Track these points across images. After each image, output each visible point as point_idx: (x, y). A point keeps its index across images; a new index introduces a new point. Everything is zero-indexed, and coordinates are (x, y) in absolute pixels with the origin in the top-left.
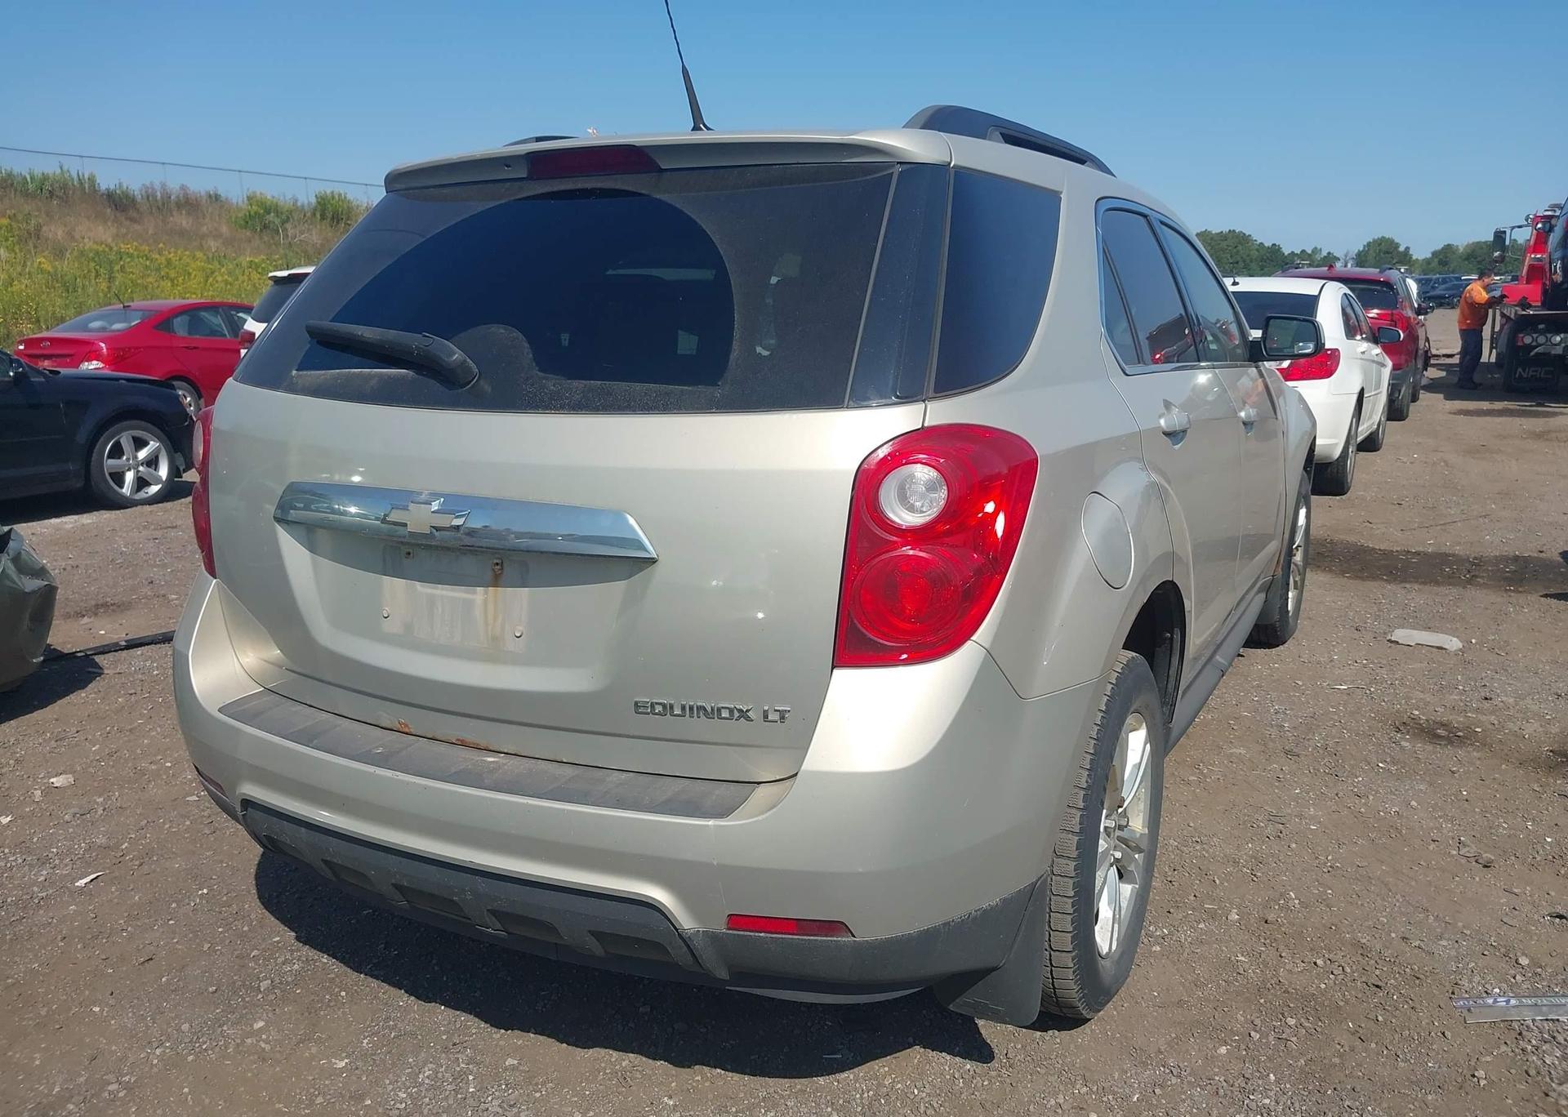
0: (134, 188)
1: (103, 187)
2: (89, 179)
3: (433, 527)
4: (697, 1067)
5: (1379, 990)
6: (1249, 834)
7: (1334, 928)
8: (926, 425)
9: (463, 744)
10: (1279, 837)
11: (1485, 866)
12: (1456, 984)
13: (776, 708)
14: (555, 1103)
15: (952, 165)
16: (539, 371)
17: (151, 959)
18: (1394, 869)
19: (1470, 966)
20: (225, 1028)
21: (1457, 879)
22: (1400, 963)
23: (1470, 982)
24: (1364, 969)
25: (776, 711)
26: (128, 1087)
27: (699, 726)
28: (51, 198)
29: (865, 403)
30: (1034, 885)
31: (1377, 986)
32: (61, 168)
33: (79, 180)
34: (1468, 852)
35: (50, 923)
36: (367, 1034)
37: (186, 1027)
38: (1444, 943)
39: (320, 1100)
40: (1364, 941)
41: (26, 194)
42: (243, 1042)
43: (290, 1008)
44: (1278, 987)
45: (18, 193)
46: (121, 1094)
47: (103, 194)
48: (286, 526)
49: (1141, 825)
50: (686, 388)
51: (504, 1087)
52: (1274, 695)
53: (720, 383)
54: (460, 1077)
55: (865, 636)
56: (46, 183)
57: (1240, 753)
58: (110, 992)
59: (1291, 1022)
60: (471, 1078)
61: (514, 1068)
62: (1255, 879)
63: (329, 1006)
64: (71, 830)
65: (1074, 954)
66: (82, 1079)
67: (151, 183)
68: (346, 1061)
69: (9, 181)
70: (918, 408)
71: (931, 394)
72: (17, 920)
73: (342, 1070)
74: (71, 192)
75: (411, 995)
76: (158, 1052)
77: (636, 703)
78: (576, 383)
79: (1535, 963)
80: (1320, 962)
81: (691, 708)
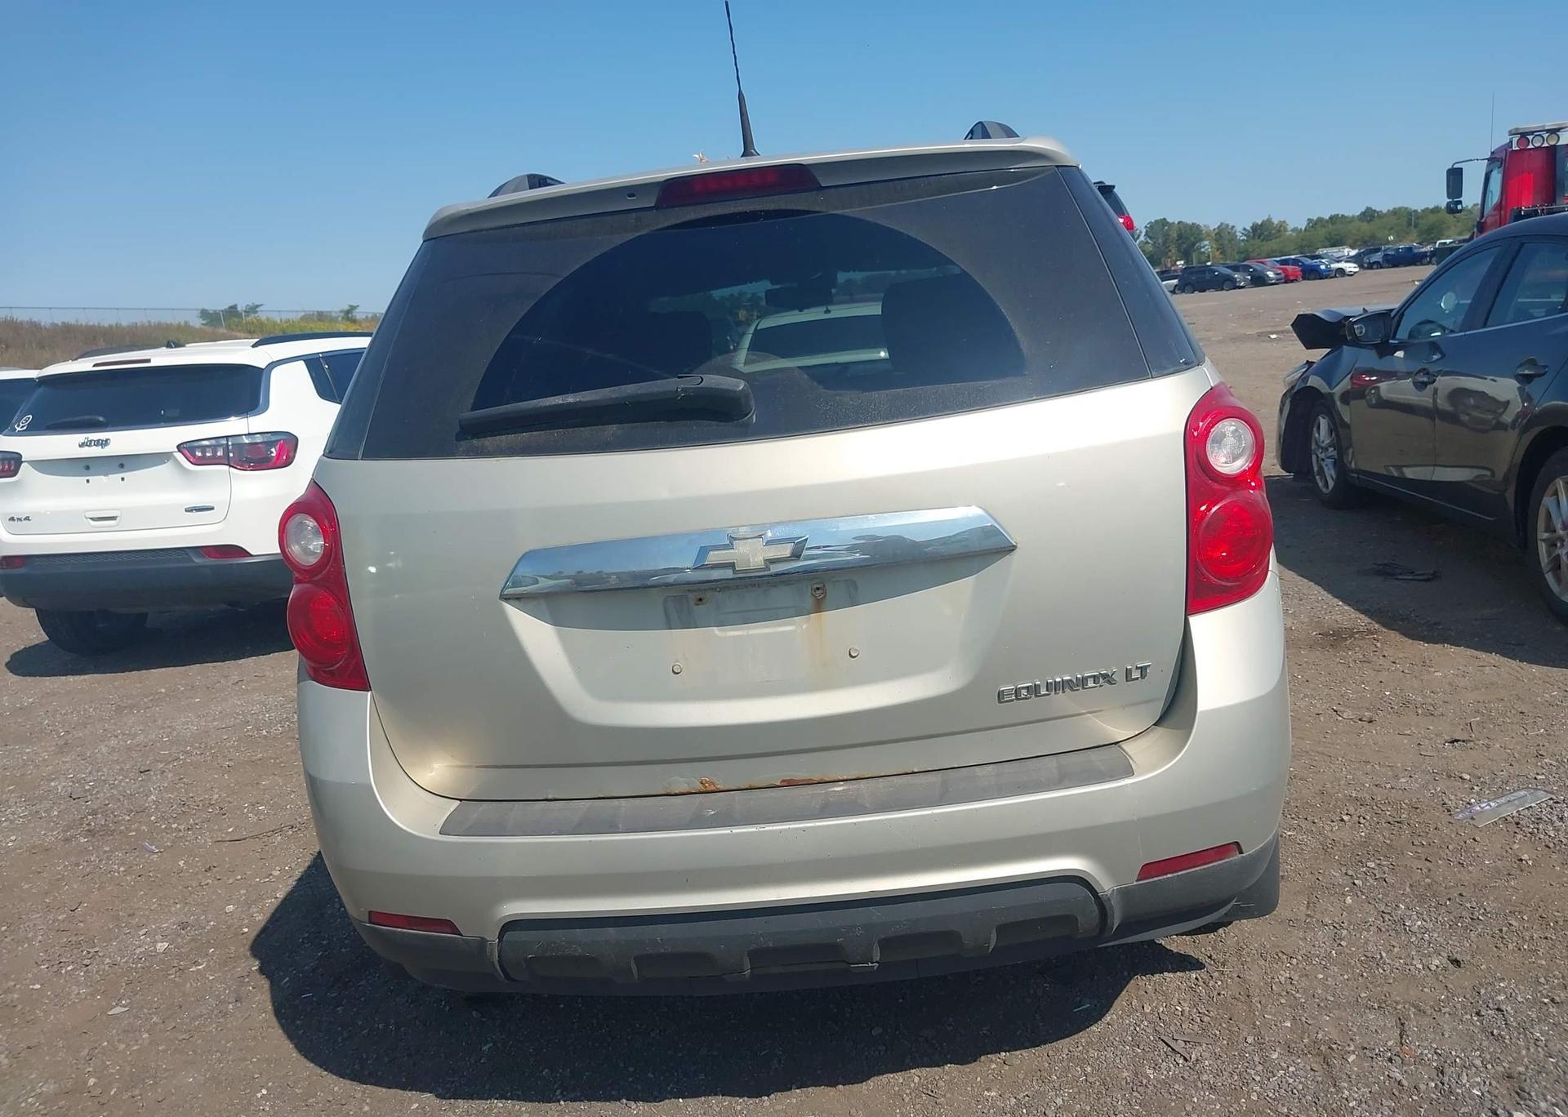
3: (767, 560)
8: (1212, 385)
9: (790, 783)
12: (1443, 804)
13: (1138, 666)
16: (825, 389)
19: (1439, 790)
23: (1450, 800)
25: (1138, 668)
29: (1166, 372)
31: (1398, 822)
48: (517, 602)
53: (1026, 372)
55: (1211, 580)
70: (1200, 371)
77: (998, 693)
81: (1057, 684)
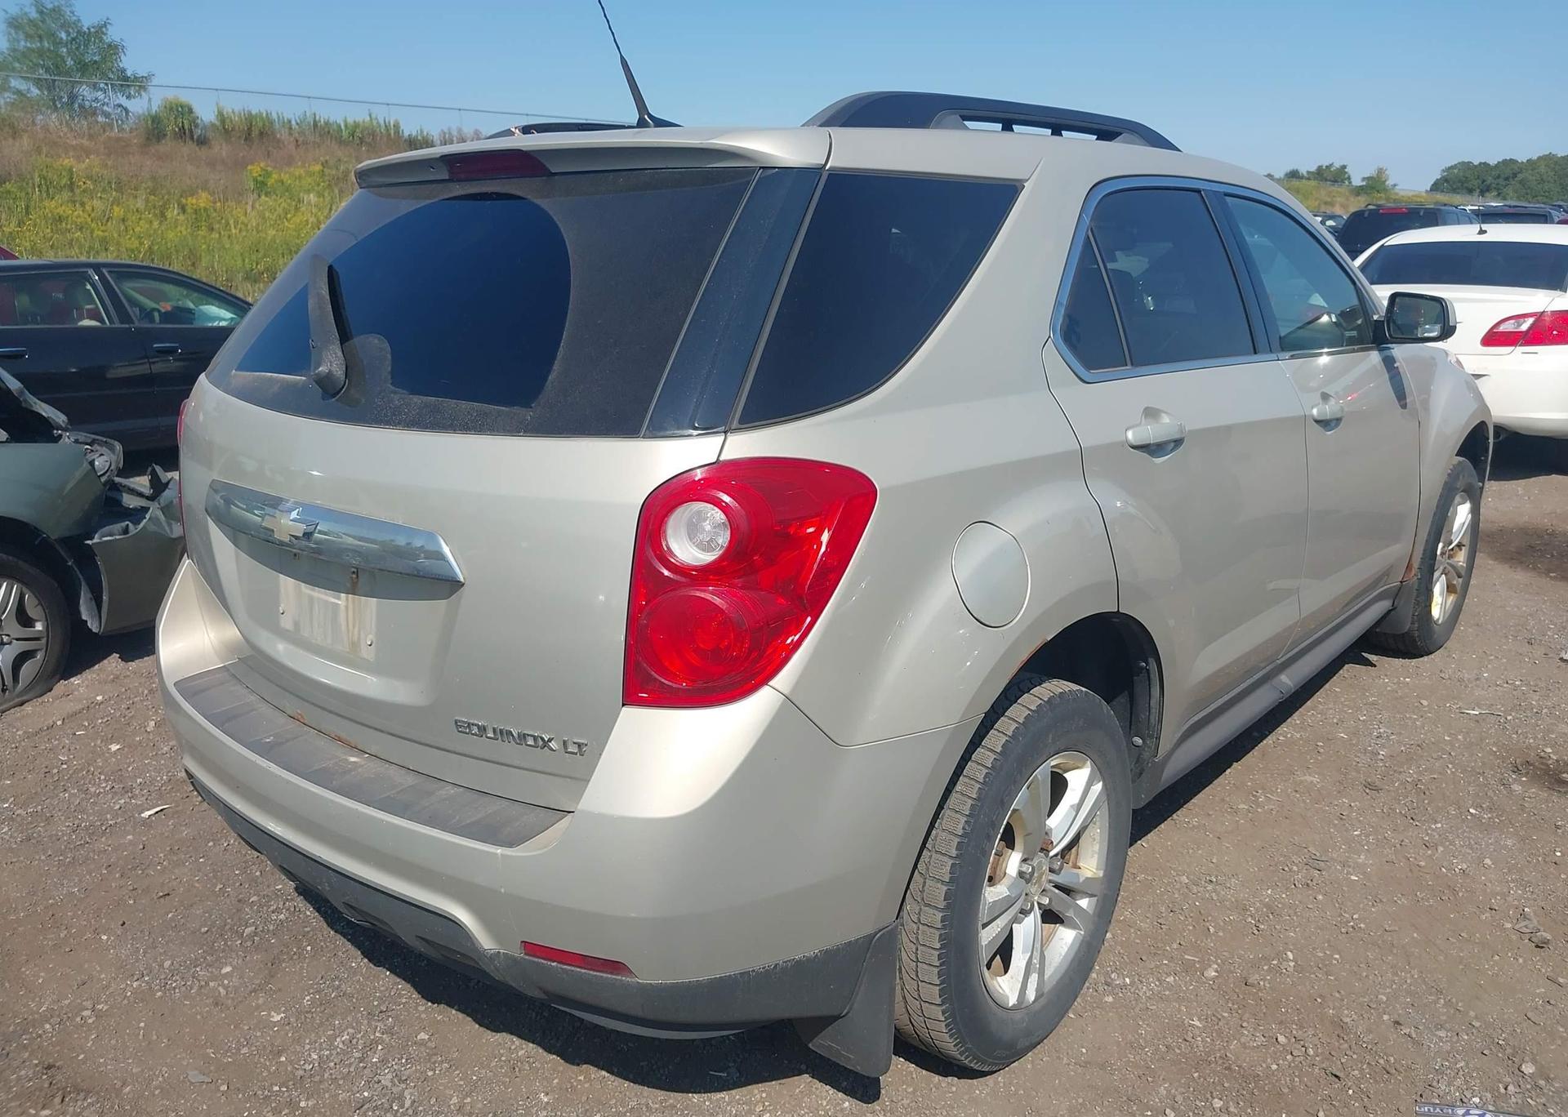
0: (433, 134)
1: (406, 134)
2: (394, 126)
3: (292, 536)
4: (585, 1066)
5: (1337, 1080)
6: (1276, 879)
7: (1319, 1000)
8: (722, 458)
9: (340, 740)
10: (1308, 885)
11: (1537, 946)
12: (1430, 1085)
13: (575, 741)
14: (441, 1084)
15: (827, 168)
16: (391, 384)
17: (169, 894)
18: (1427, 938)
19: (1458, 1066)
20: (198, 969)
21: (1497, 958)
22: (1376, 1052)
23: (1449, 1084)
24: (1330, 1053)
25: (574, 743)
26: (99, 1015)
27: (508, 751)
28: (361, 143)
29: (662, 434)
30: (871, 937)
31: (1336, 1076)
32: (370, 116)
33: (386, 126)
34: (1526, 927)
35: (106, 850)
36: (311, 991)
37: (167, 964)
38: (1442, 1034)
39: (244, 1050)
40: (1347, 1020)
41: (341, 142)
42: (207, 984)
43: (259, 957)
44: (1220, 1062)
45: (334, 139)
46: (90, 1021)
47: (405, 140)
48: (213, 517)
49: (1095, 867)
50: (504, 408)
51: (404, 1061)
52: (1386, 715)
53: (533, 405)
54: (371, 1046)
55: (652, 676)
56: (357, 130)
57: (1312, 782)
58: (122, 922)
59: (1218, 1104)
60: (380, 1047)
61: (423, 1043)
62: (1256, 932)
63: (292, 959)
64: (163, 762)
65: (944, 1007)
66: (67, 1002)
67: (449, 129)
68: (283, 1015)
69: (326, 130)
70: (717, 440)
71: (735, 424)
72: (81, 844)
73: (275, 1024)
74: (378, 138)
75: (365, 957)
76: (135, 984)
77: (456, 722)
78: (417, 399)
79: (1543, 1073)
80: (1281, 1039)
81: (501, 731)
